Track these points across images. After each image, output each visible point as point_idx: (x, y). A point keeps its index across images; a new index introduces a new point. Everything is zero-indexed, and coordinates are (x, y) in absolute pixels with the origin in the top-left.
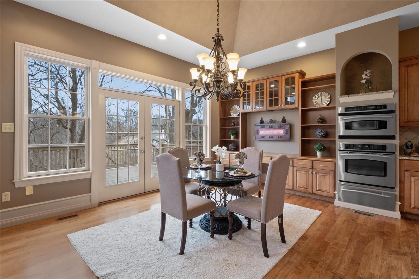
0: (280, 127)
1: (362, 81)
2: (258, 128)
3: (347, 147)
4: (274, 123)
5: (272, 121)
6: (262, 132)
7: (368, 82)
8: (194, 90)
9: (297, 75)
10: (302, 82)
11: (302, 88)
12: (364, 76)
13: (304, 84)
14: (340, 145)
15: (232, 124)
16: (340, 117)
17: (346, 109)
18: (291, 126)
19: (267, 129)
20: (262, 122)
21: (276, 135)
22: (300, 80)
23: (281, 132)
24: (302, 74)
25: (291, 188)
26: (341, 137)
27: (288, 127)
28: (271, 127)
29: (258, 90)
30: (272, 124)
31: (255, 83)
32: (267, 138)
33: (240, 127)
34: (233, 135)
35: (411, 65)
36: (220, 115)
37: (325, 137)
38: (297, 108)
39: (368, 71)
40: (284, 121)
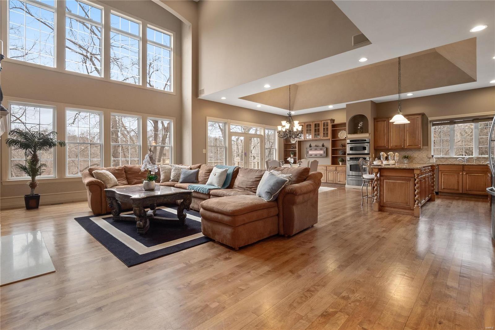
0: (321, 149)
1: (358, 128)
2: (308, 150)
3: (351, 159)
4: (318, 147)
5: (316, 146)
6: (310, 152)
7: (361, 128)
8: (280, 134)
9: (329, 121)
10: (332, 125)
11: (332, 128)
12: (359, 125)
13: (333, 126)
14: (348, 158)
15: (292, 148)
16: (347, 145)
17: (351, 141)
18: (327, 149)
19: (313, 151)
20: (310, 146)
21: (318, 154)
22: (331, 124)
23: (322, 152)
24: (333, 121)
25: (326, 182)
26: (348, 154)
27: (325, 150)
28: (316, 149)
29: (308, 128)
30: (316, 148)
31: (306, 124)
32: (313, 156)
33: (297, 149)
34: (292, 154)
35: (379, 121)
36: (284, 142)
37: (343, 155)
38: (329, 139)
39: (362, 123)
40: (323, 146)
